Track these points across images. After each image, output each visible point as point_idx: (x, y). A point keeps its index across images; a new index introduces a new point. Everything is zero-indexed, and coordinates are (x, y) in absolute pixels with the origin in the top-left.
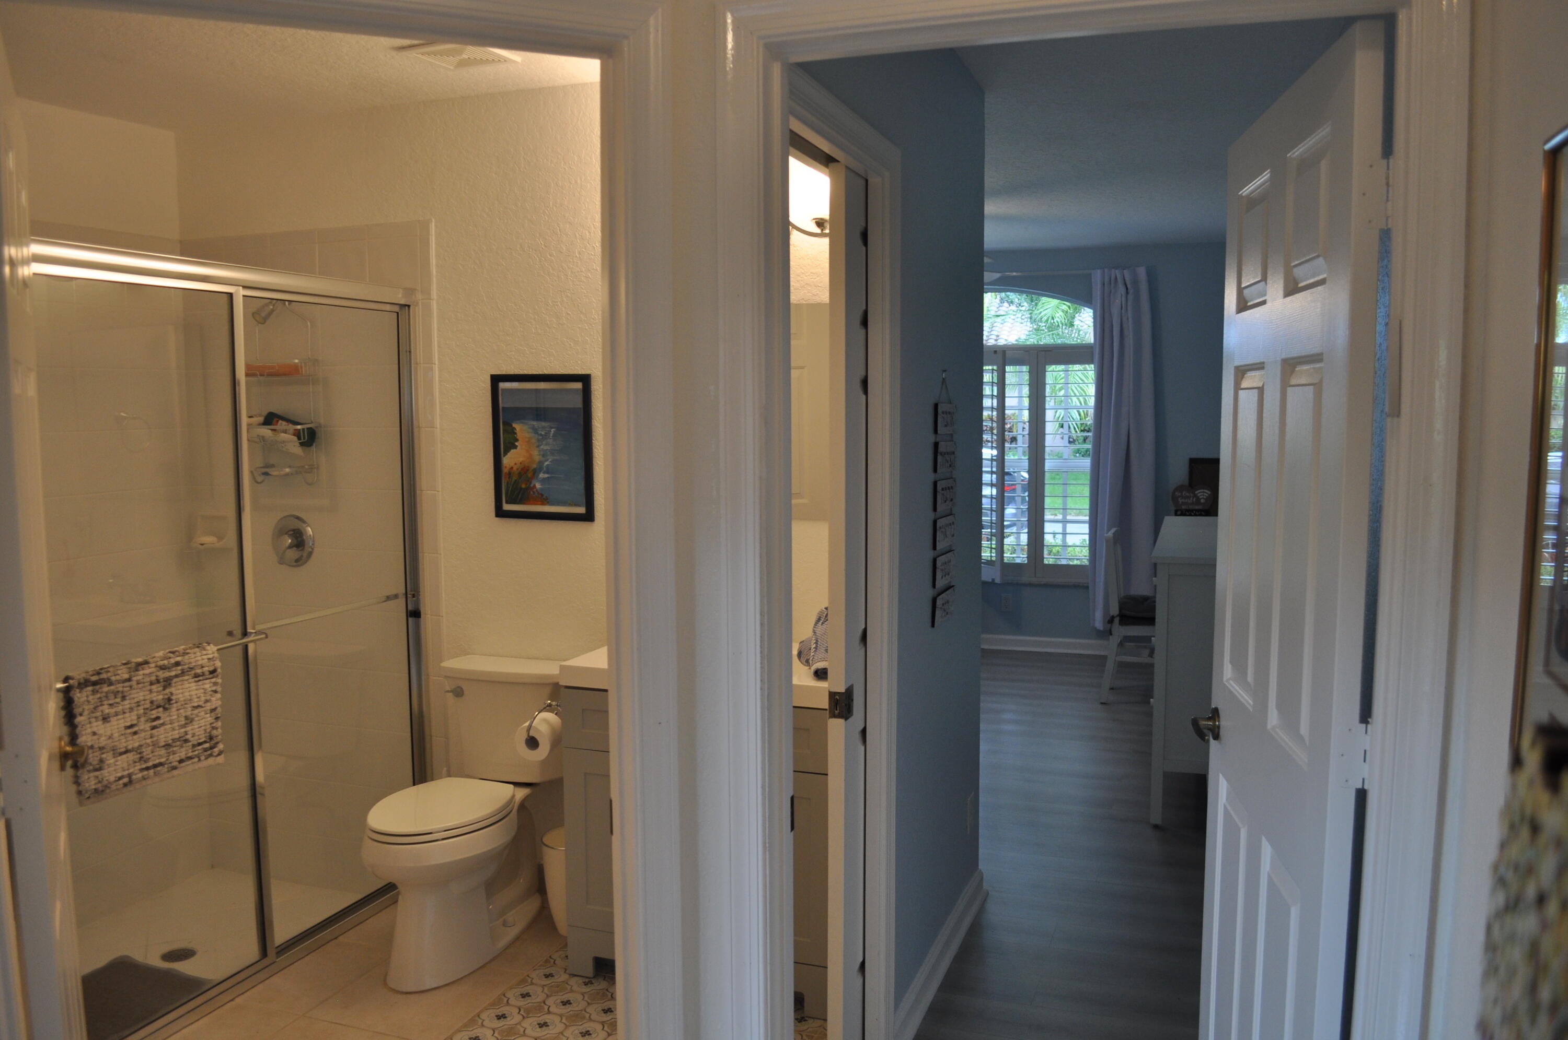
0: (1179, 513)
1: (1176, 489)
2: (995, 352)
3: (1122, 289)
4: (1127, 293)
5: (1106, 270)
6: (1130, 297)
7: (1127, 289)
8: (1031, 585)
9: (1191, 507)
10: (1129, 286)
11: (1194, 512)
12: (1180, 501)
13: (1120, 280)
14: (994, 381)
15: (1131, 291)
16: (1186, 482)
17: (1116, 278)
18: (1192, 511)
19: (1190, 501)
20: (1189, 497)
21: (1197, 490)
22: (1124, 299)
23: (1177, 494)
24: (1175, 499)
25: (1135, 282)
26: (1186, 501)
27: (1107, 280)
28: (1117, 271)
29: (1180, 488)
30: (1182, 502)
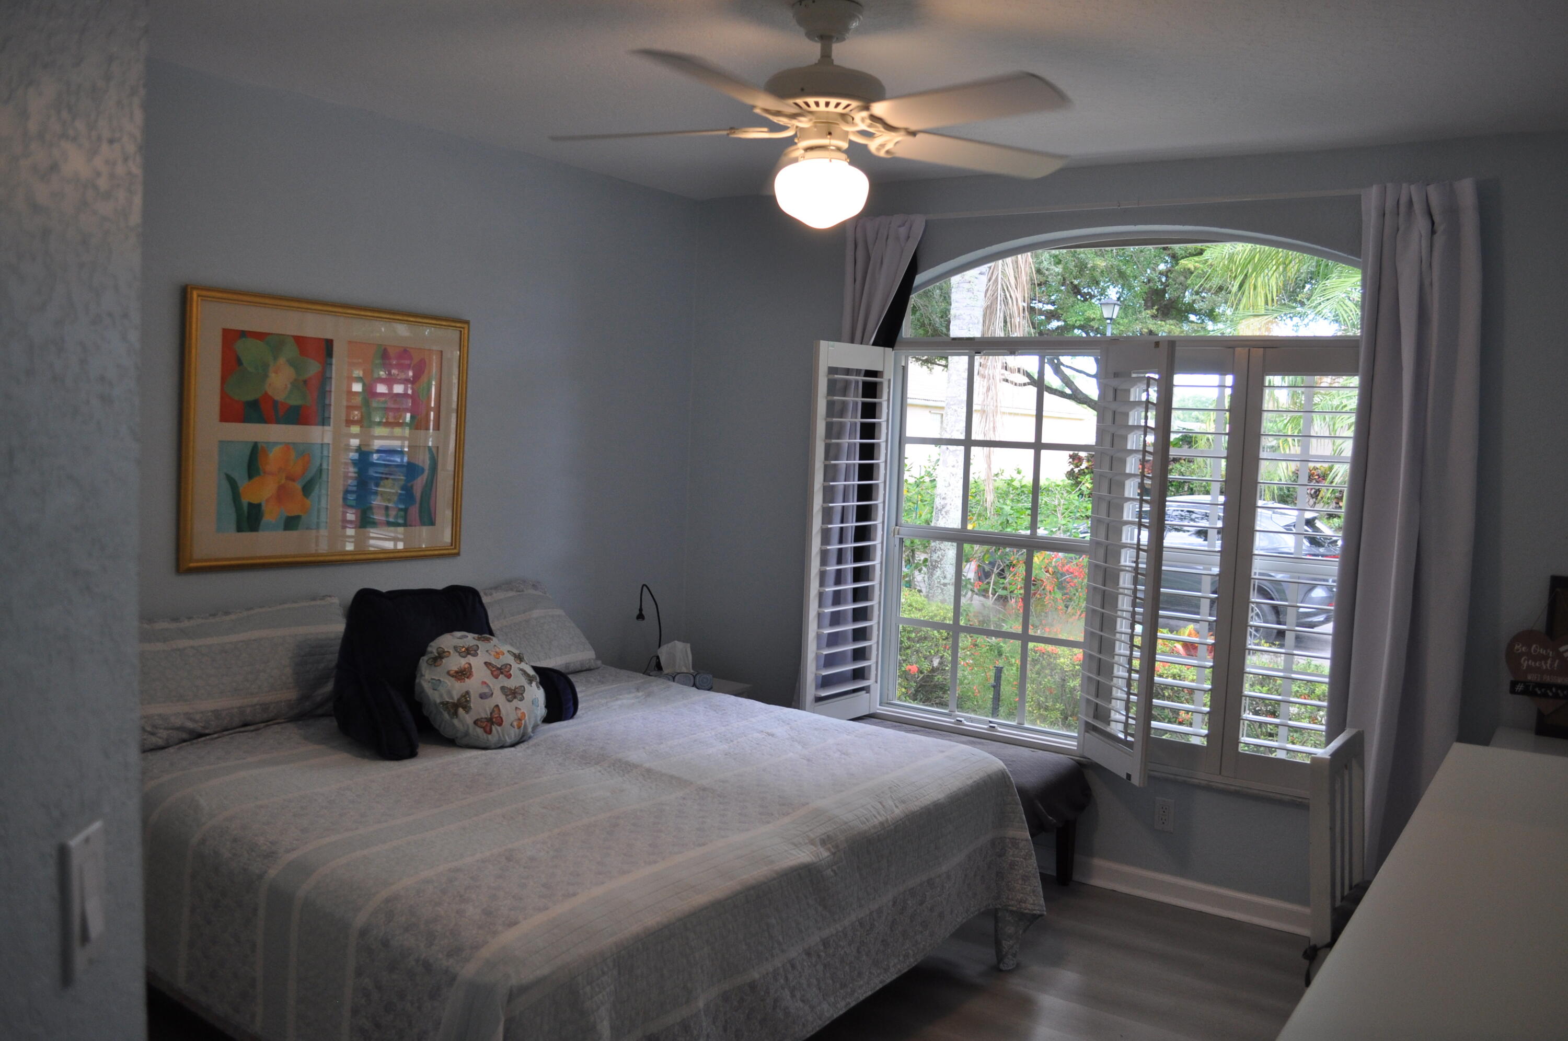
0: (1520, 687)
1: (1517, 638)
2: (1157, 344)
3: (1421, 224)
4: (1433, 232)
5: (1389, 185)
6: (1439, 240)
7: (1433, 223)
8: (1208, 788)
9: (1547, 679)
10: (1437, 219)
11: (1554, 690)
12: (1525, 663)
13: (1418, 207)
14: (1149, 425)
15: (1440, 228)
16: (1541, 625)
17: (1410, 202)
18: (1549, 686)
19: (1546, 665)
20: (1545, 658)
21: (1561, 646)
22: (1424, 243)
23: (1519, 648)
24: (1512, 658)
25: (1453, 211)
26: (1537, 664)
27: (1390, 204)
28: (1413, 187)
29: (1525, 637)
30: (1528, 666)
